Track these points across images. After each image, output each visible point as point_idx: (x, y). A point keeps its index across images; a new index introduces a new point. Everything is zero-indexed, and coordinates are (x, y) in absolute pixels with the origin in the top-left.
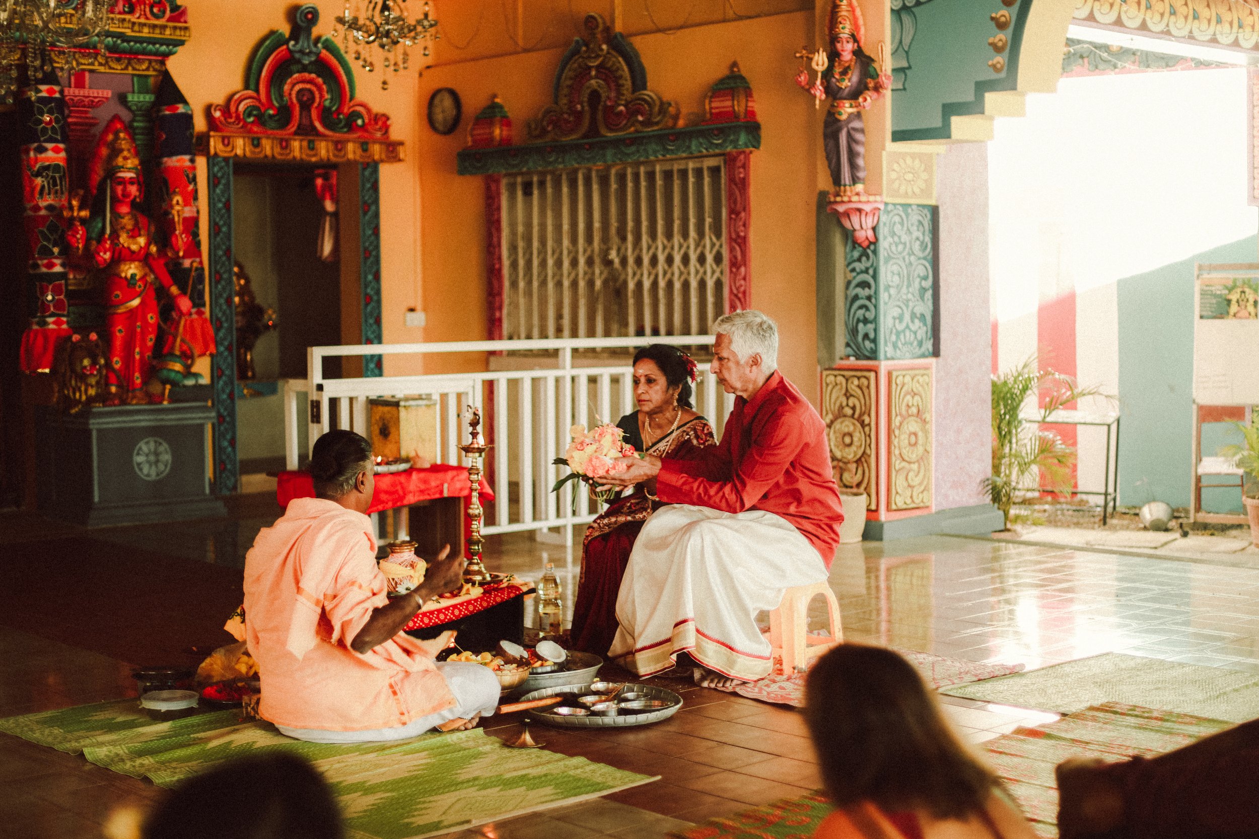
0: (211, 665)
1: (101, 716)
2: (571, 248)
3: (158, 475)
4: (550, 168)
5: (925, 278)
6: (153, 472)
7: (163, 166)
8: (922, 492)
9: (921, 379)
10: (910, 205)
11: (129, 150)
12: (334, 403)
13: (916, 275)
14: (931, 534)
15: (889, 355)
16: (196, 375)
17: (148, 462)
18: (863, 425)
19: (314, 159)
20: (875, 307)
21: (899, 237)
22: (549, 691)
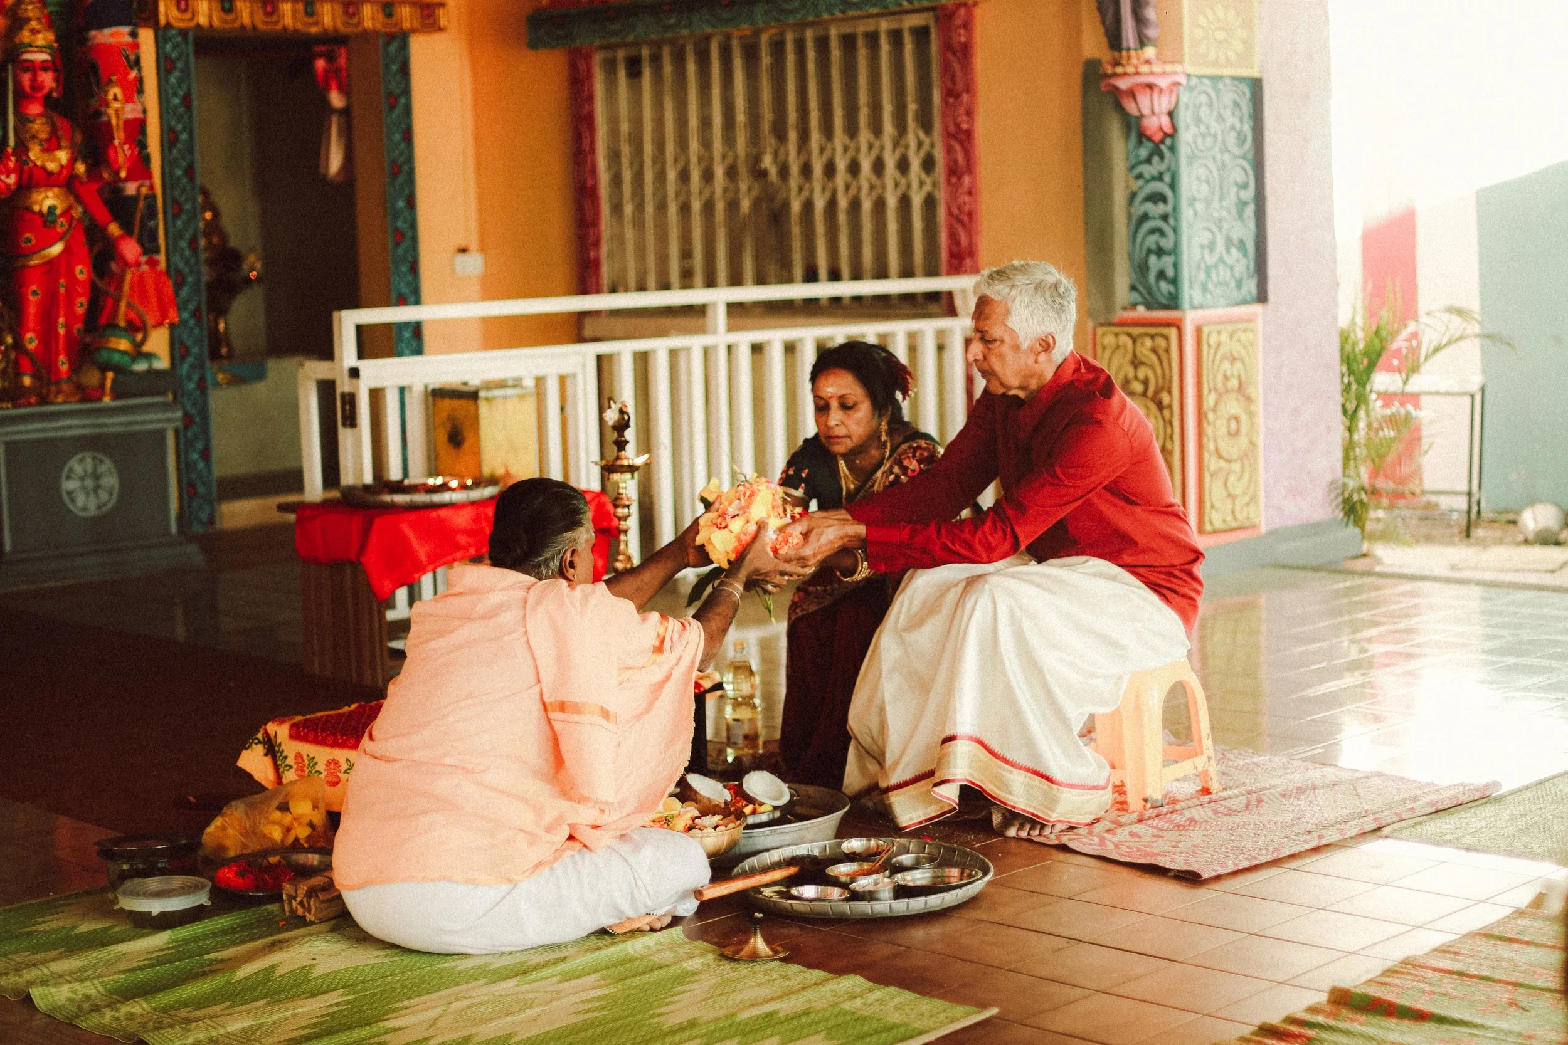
0: (224, 828)
1: (50, 924)
2: (702, 151)
3: (99, 507)
4: (669, 35)
5: (1244, 186)
6: (92, 504)
7: (90, 43)
8: (1248, 504)
9: (1243, 336)
10: (1220, 78)
11: (38, 19)
12: (376, 395)
13: (1231, 181)
14: (1263, 566)
15: (1196, 302)
16: (149, 356)
17: (83, 488)
18: (1160, 406)
19: (314, 30)
20: (1175, 230)
21: (1207, 127)
22: (775, 856)
